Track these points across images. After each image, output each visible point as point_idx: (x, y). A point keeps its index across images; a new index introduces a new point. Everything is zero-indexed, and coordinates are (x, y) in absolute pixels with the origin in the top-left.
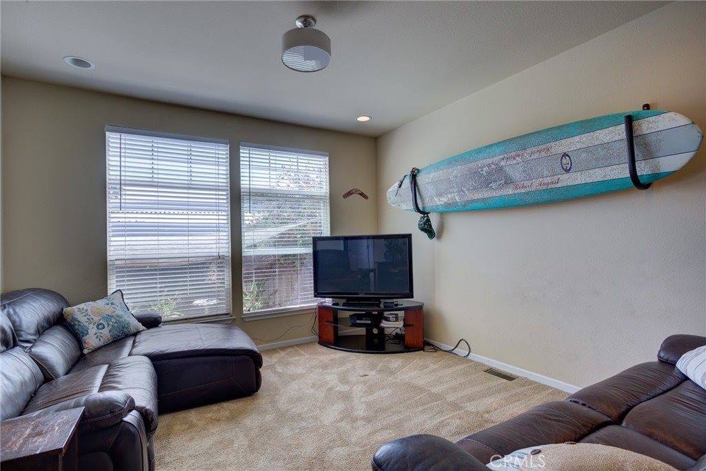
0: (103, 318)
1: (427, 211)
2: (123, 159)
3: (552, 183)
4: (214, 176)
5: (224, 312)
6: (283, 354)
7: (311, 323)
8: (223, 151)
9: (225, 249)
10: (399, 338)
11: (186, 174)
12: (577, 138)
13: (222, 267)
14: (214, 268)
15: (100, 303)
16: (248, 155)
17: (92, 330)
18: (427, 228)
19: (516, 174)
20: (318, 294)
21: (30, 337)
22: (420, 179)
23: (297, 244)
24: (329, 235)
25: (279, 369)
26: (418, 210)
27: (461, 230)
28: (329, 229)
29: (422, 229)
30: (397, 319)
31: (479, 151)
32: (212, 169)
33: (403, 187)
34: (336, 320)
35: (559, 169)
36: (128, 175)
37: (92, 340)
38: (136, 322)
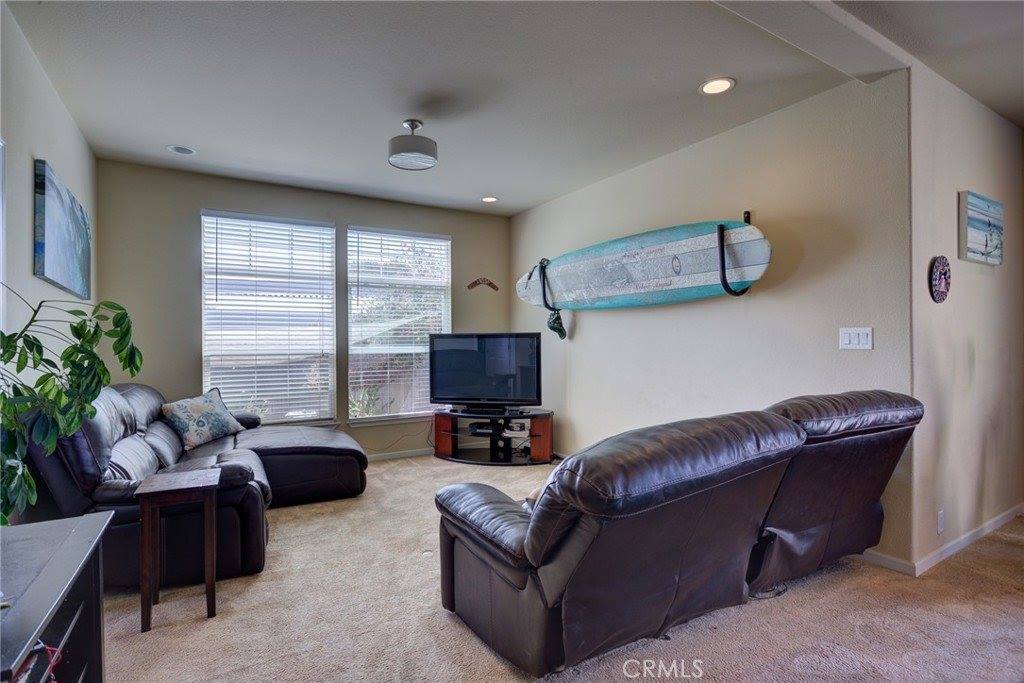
0: (203, 415)
1: (557, 307)
2: (219, 246)
3: (667, 285)
4: (318, 264)
5: (328, 416)
6: (392, 464)
7: (426, 433)
8: (328, 235)
9: (330, 346)
10: (526, 451)
11: (287, 261)
12: (683, 242)
13: (326, 366)
14: (314, 367)
15: (198, 401)
16: (356, 240)
17: (193, 427)
18: (557, 326)
19: (636, 273)
20: (434, 399)
21: (143, 428)
22: (548, 271)
23: (411, 343)
24: (450, 332)
25: (387, 478)
26: (547, 306)
27: (593, 330)
28: (450, 325)
29: (552, 328)
30: (522, 428)
31: (603, 246)
32: (315, 255)
33: (532, 279)
34: (455, 429)
35: (670, 272)
36: (223, 263)
37: (193, 437)
38: (235, 422)
